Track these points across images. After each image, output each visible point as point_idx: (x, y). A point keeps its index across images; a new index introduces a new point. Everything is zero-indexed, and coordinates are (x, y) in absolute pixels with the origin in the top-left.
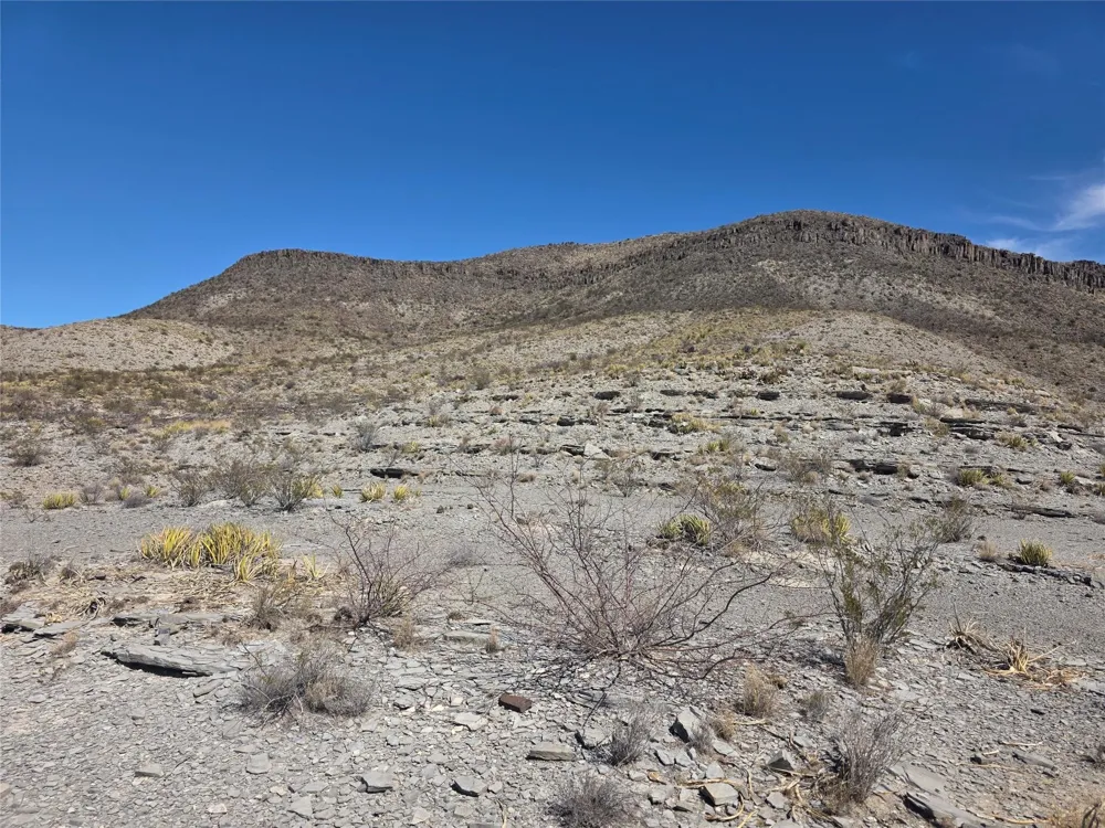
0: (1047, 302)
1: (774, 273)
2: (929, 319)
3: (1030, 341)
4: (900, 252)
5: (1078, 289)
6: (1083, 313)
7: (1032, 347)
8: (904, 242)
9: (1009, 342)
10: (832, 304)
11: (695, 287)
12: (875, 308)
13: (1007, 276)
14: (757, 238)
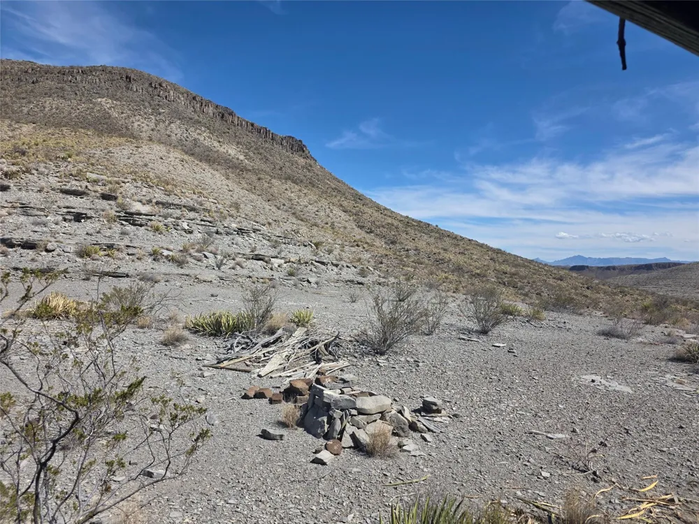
0: (271, 156)
1: (110, 108)
2: (208, 156)
3: (259, 176)
4: (195, 111)
5: (287, 151)
6: (287, 164)
7: (259, 179)
8: (198, 105)
9: (249, 175)
10: (149, 137)
11: (44, 108)
12: (177, 144)
13: (252, 138)
14: (98, 81)
